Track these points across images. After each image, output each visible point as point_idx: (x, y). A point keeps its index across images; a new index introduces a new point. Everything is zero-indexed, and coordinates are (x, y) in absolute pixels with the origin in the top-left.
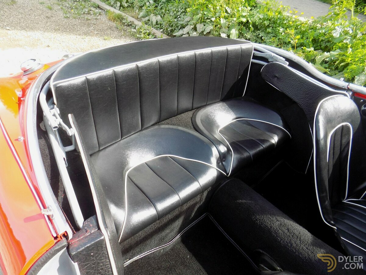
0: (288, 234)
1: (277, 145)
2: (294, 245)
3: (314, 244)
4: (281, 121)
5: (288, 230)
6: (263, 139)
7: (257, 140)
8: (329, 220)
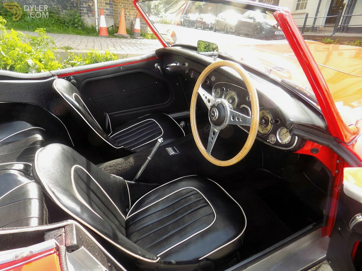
0: (112, 168)
1: (43, 138)
2: (120, 169)
3: (126, 160)
4: (28, 124)
5: (110, 166)
6: (32, 143)
7: (29, 146)
8: (118, 146)
